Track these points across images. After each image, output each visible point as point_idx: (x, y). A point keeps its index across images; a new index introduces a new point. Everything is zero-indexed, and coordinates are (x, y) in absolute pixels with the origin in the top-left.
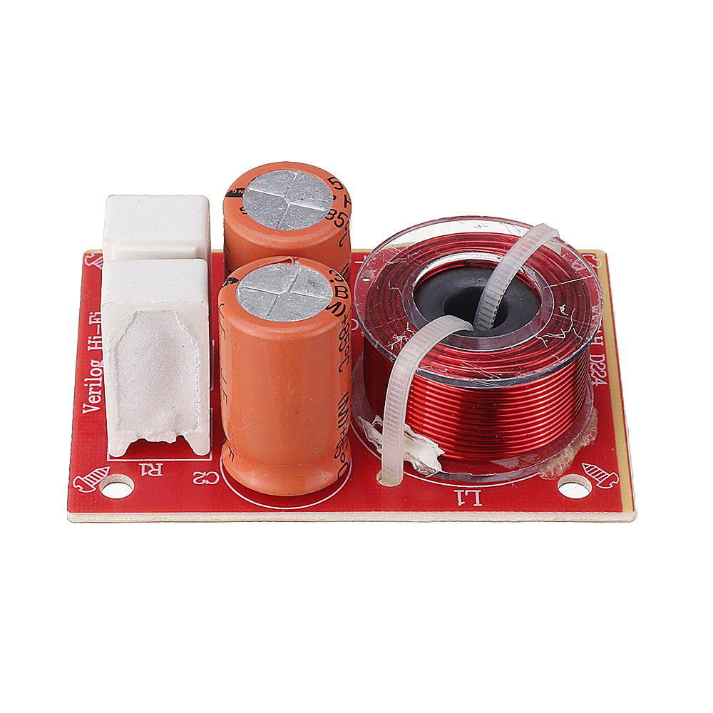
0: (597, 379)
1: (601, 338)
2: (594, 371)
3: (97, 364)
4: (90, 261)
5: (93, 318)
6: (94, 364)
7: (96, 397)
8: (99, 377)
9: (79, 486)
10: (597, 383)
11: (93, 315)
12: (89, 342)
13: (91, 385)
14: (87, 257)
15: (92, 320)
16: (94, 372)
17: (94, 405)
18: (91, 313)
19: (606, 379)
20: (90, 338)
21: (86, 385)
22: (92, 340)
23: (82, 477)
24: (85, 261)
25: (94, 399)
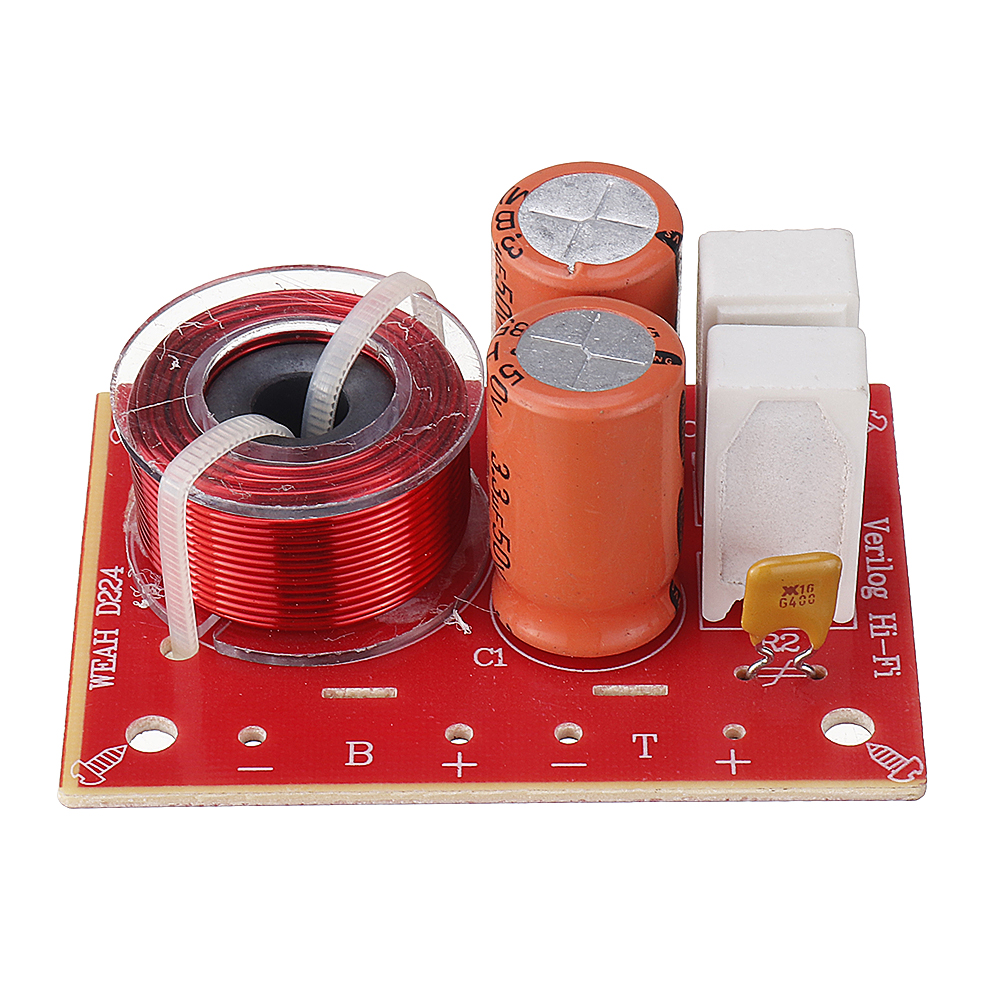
0: (115, 577)
1: (96, 641)
2: (118, 590)
3: (879, 592)
4: (914, 766)
5: (895, 666)
6: (882, 592)
7: (872, 542)
8: (872, 572)
9: (879, 418)
10: (116, 570)
11: (895, 672)
12: (894, 627)
13: (882, 560)
14: (919, 773)
15: (895, 662)
16: (880, 579)
17: (873, 530)
18: (898, 674)
19: (101, 576)
20: (895, 634)
21: (890, 560)
22: (892, 631)
23: (875, 430)
24: (922, 765)
25: (875, 539)
